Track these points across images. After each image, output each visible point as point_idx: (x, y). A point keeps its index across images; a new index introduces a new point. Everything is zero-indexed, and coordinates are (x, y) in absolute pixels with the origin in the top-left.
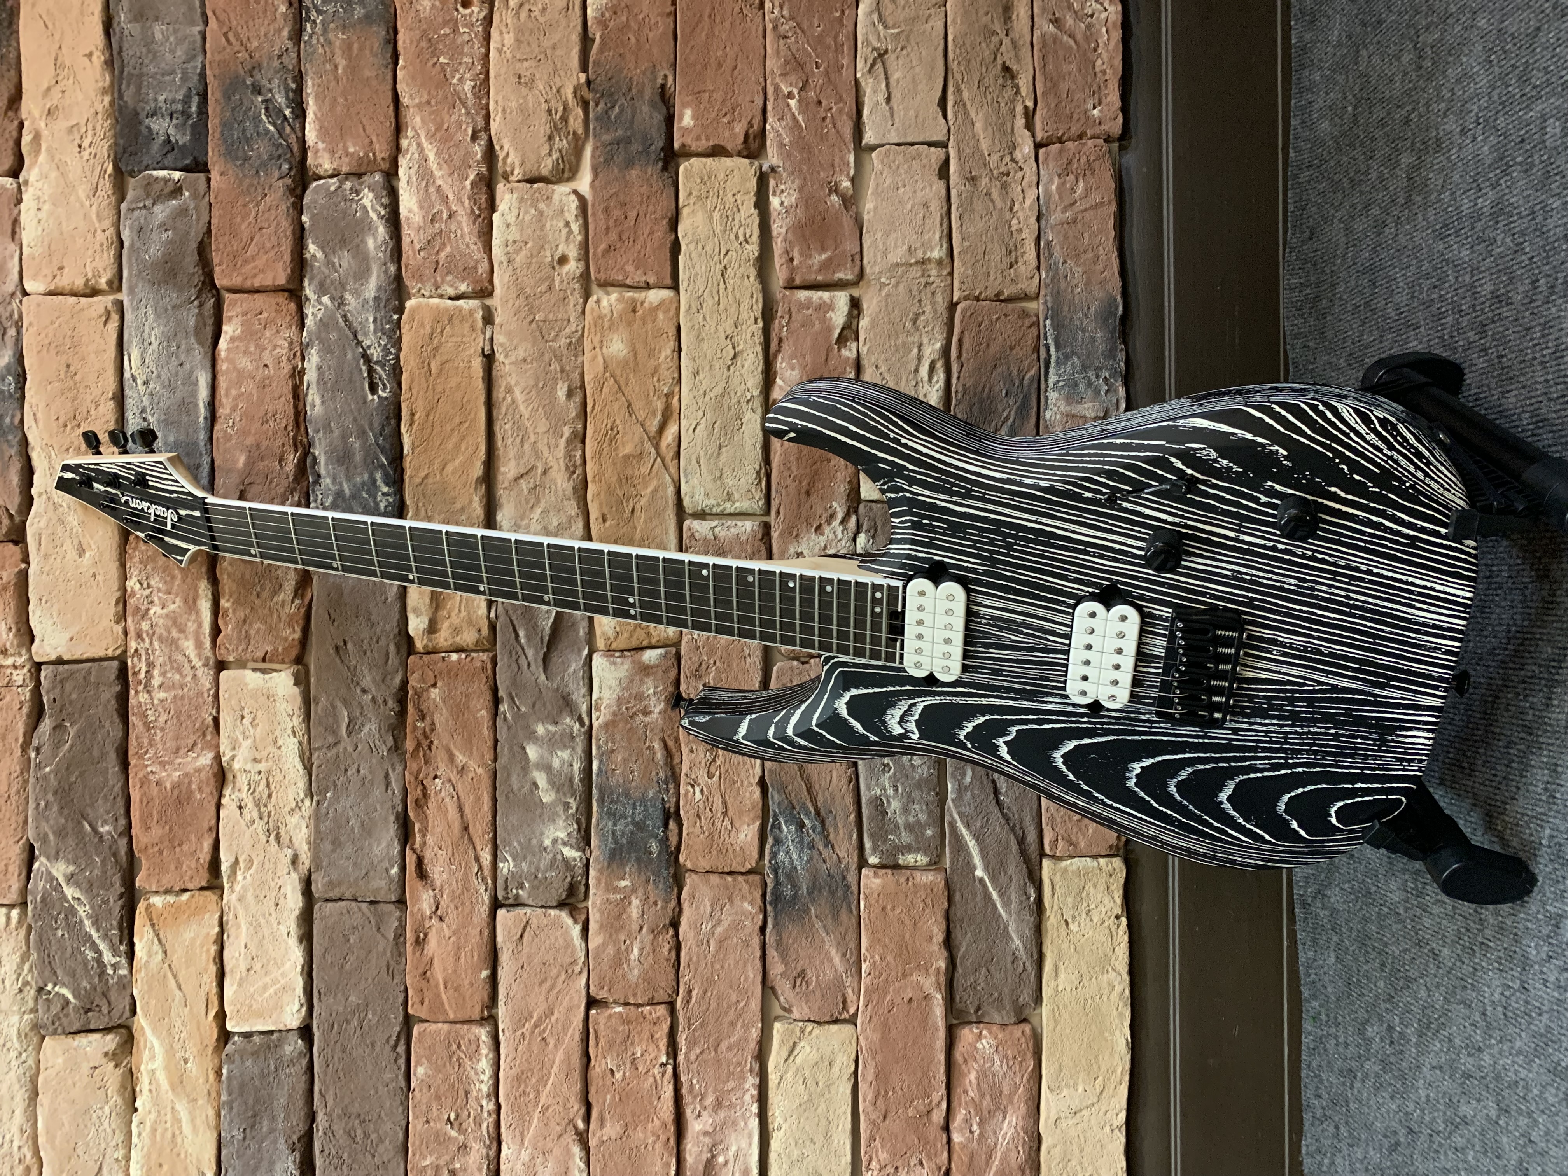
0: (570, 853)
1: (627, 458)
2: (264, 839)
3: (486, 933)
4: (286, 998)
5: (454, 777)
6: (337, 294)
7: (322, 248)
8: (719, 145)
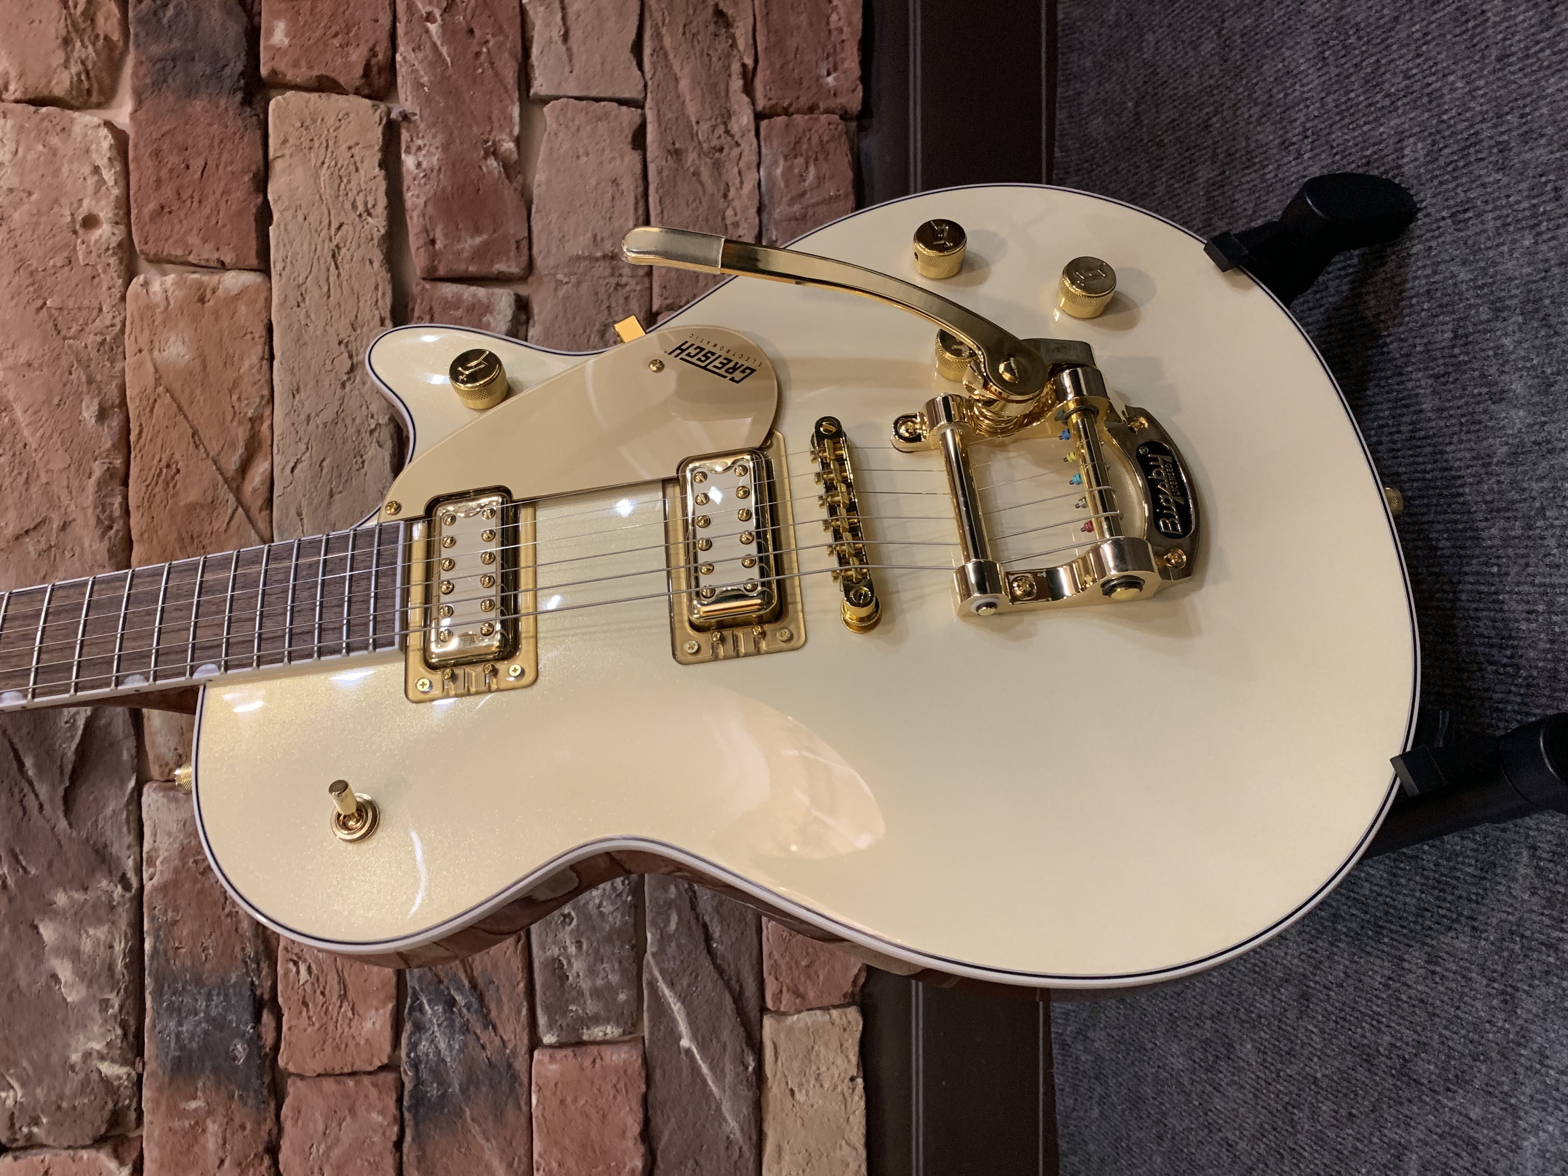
0: (111, 1069)
8: (327, 77)
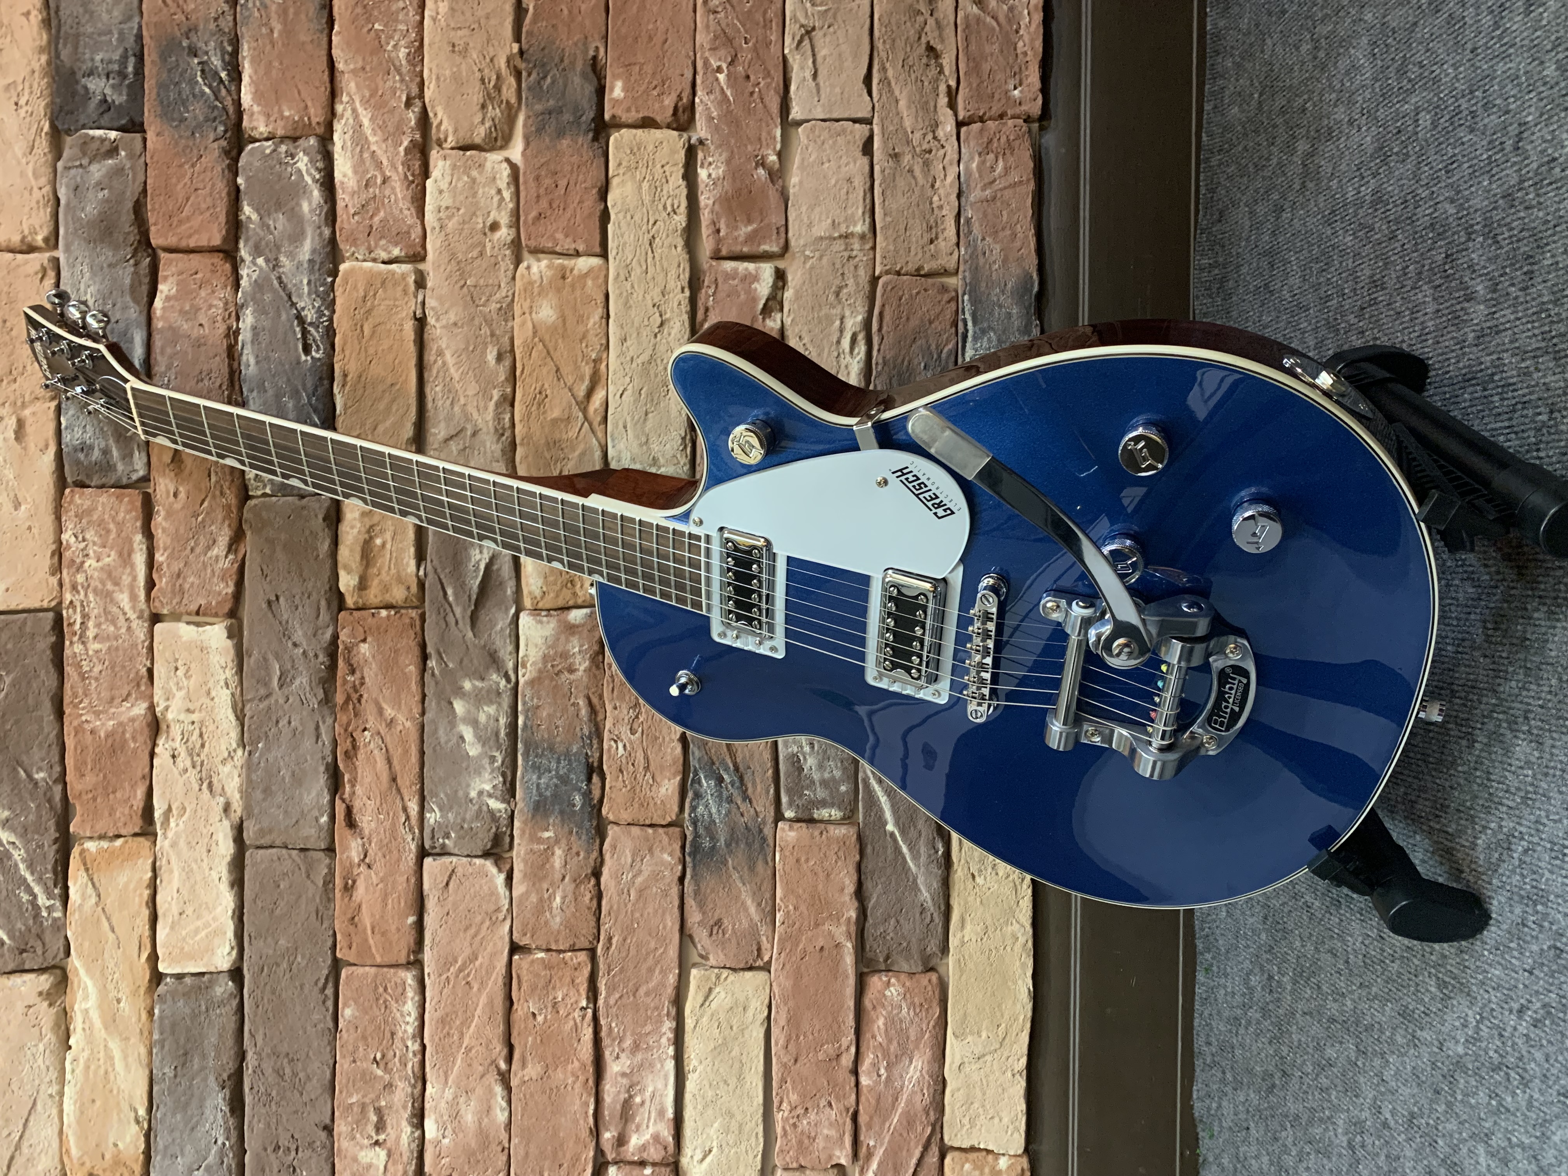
0: (495, 805)
1: (555, 421)
2: (196, 787)
3: (413, 880)
4: (216, 941)
5: (383, 730)
6: (271, 256)
7: (257, 210)
8: (649, 117)
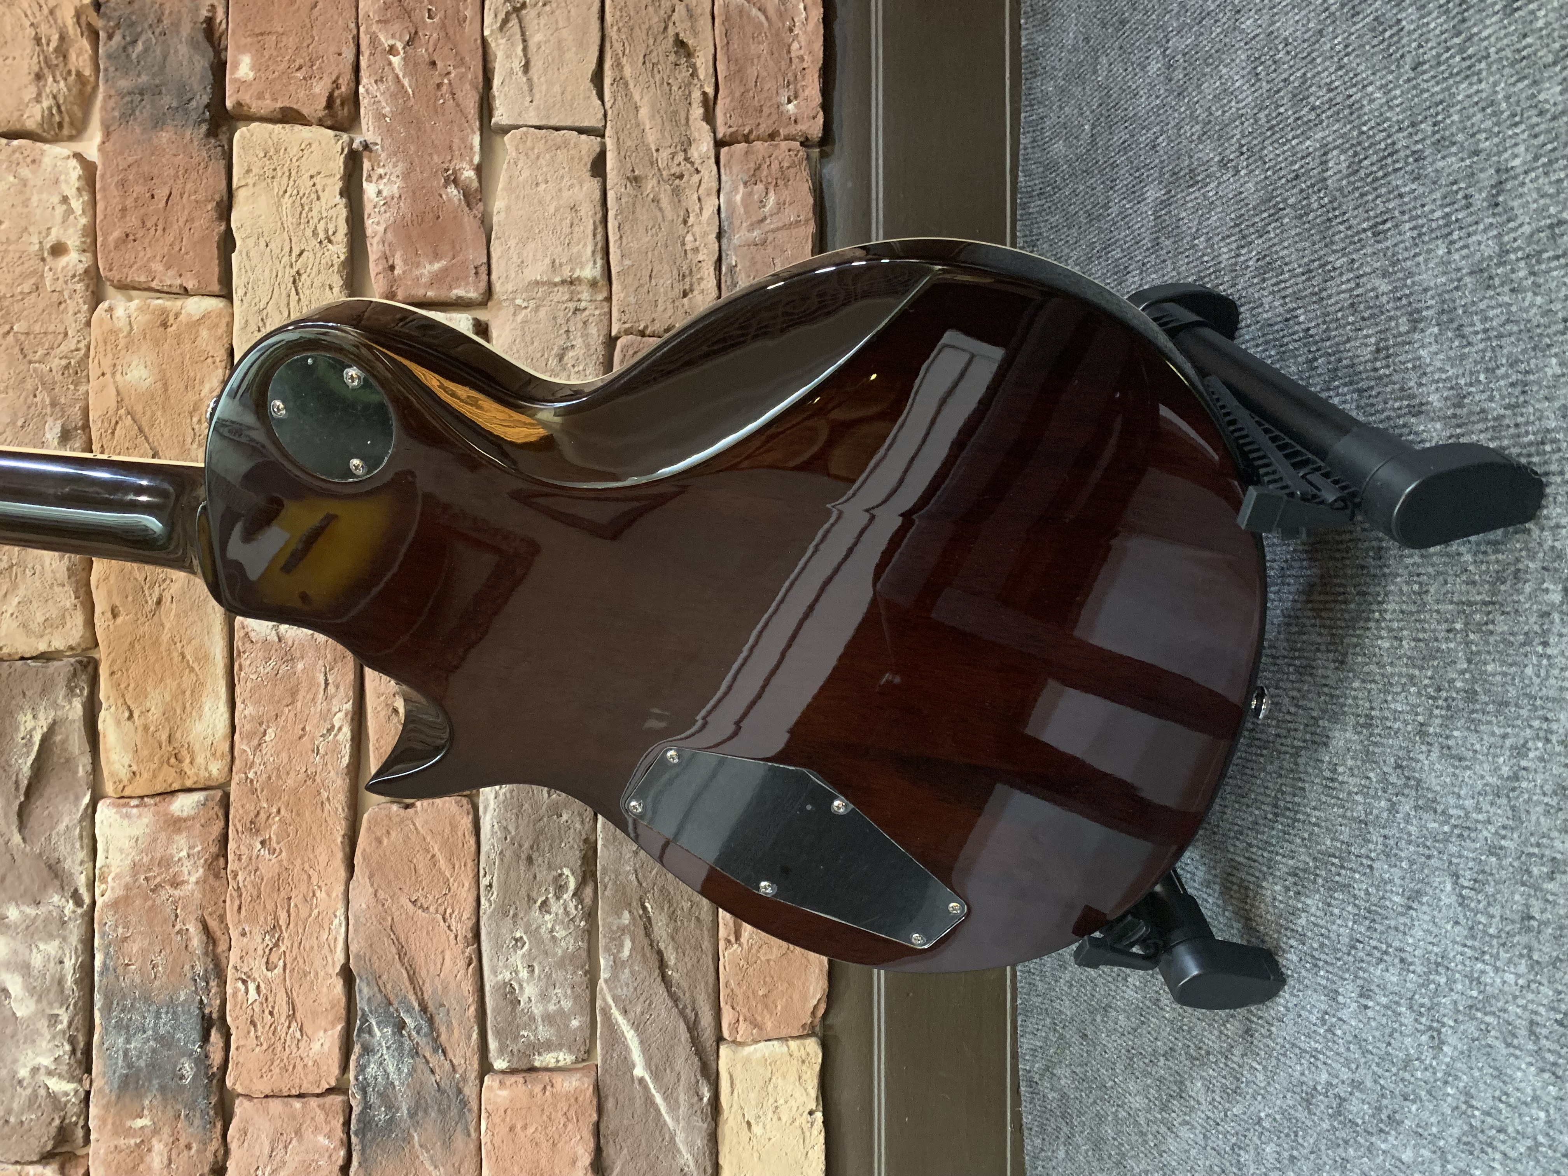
0: (59, 1085)
8: (291, 109)
